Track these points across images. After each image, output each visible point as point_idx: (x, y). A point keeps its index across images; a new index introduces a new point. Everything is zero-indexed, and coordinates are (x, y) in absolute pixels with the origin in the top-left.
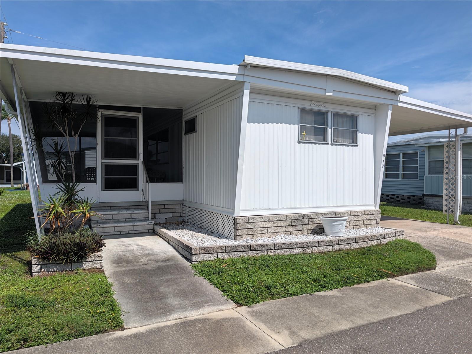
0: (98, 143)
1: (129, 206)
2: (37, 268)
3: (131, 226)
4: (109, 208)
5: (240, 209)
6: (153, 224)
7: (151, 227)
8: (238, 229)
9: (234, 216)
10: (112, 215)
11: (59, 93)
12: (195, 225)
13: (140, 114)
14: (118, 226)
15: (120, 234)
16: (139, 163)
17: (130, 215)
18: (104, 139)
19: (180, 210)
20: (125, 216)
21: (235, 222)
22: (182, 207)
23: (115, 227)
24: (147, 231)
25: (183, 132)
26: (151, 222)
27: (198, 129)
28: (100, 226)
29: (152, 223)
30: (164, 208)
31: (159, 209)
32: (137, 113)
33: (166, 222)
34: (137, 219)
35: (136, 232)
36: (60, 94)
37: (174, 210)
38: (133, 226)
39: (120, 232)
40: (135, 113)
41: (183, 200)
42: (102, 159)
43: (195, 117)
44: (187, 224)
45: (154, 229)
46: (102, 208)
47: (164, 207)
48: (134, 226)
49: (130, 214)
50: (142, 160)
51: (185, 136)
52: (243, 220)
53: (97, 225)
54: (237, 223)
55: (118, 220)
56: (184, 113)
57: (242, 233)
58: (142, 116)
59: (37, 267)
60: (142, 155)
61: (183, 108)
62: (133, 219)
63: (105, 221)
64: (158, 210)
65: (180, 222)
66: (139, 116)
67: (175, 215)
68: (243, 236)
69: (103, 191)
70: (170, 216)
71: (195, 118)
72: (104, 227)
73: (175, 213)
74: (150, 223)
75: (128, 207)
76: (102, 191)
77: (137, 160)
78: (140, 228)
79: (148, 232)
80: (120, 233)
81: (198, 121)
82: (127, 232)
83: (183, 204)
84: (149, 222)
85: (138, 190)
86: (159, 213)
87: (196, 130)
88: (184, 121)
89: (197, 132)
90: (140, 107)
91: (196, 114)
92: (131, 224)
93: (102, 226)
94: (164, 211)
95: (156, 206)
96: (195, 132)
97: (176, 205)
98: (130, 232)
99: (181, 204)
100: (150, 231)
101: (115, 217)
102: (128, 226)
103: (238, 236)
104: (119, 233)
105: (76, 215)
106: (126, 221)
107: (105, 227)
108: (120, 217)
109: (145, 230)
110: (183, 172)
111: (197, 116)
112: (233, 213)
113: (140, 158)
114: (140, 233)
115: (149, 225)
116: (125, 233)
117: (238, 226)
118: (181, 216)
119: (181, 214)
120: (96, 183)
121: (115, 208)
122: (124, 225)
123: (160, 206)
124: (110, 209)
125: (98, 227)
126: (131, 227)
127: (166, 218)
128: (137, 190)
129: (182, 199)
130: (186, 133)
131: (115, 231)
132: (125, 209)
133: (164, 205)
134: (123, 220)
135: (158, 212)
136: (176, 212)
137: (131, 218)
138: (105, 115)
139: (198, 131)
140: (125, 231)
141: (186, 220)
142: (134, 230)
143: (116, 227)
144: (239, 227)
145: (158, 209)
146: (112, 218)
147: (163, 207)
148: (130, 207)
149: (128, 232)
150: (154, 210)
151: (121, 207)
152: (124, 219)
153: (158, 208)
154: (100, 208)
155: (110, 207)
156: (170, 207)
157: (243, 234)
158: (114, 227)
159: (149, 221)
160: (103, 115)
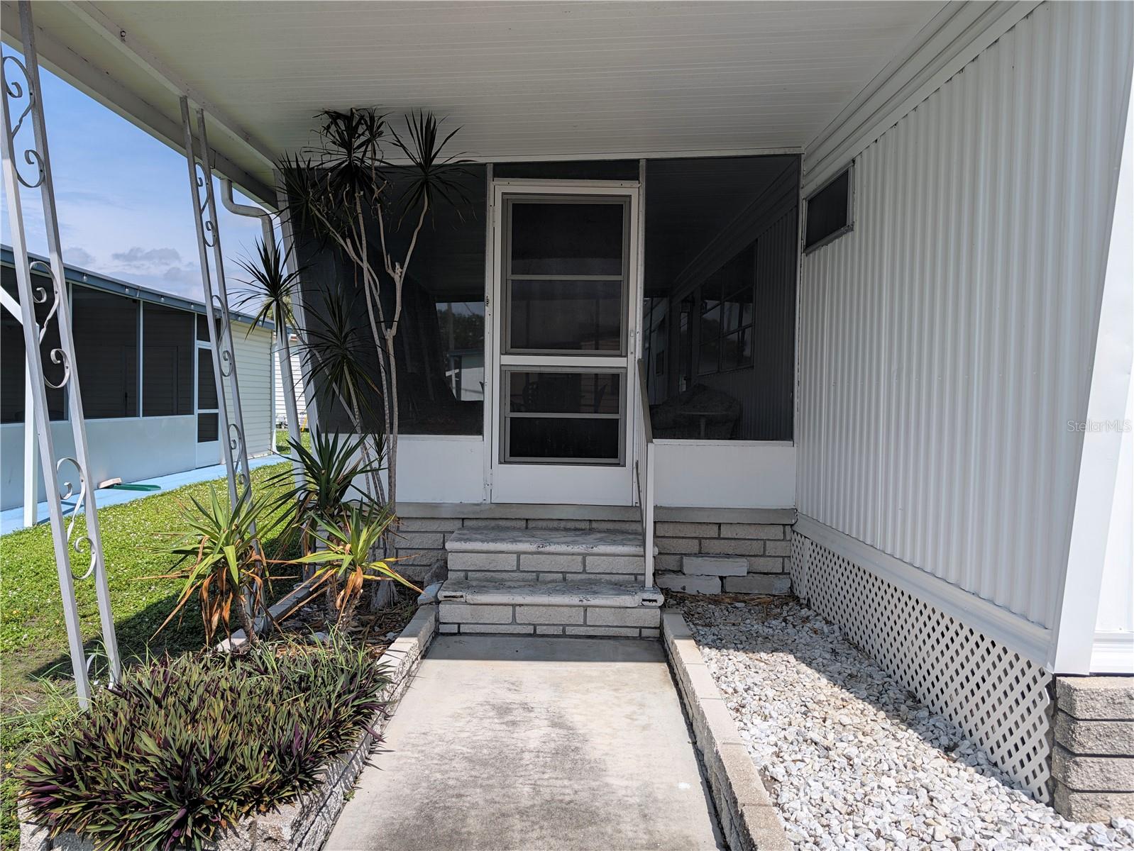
0: (490, 298)
1: (590, 521)
2: (34, 839)
3: (575, 606)
4: (523, 524)
5: (1099, 629)
6: (660, 607)
7: (650, 616)
8: (1081, 755)
9: (1050, 671)
10: (519, 554)
11: (335, 116)
12: (836, 627)
13: (635, 184)
14: (527, 605)
15: (534, 635)
16: (626, 368)
17: (580, 558)
18: (510, 284)
19: (781, 549)
20: (562, 564)
21: (1060, 704)
22: (788, 538)
23: (517, 608)
24: (635, 633)
25: (801, 243)
26: (651, 597)
27: (857, 218)
28: (462, 597)
29: (655, 601)
30: (719, 538)
31: (700, 539)
32: (626, 183)
33: (722, 591)
34: (607, 577)
35: (591, 632)
36: (339, 121)
37: (756, 548)
38: (580, 606)
39: (535, 626)
40: (617, 183)
41: (794, 511)
42: (501, 354)
43: (845, 166)
44: (805, 612)
45: (661, 628)
46: (502, 523)
47: (719, 535)
48: (586, 608)
49: (579, 554)
50: (639, 355)
51: (806, 258)
52: (1112, 702)
53: (453, 594)
54: (1075, 720)
55: (538, 577)
56: (804, 168)
57: (1109, 779)
58: (643, 192)
59: (33, 834)
60: (639, 337)
61: (803, 149)
62: (592, 576)
63: (492, 574)
64: (696, 542)
65: (779, 597)
66: (633, 192)
67: (762, 564)
68: (1110, 797)
69: (506, 462)
70: (737, 568)
71: (847, 172)
72: (476, 602)
73: (762, 559)
74: (650, 601)
75: (585, 525)
76: (500, 463)
77: (621, 356)
78: (610, 618)
79: (640, 637)
80: (535, 630)
81: (862, 178)
82: (559, 631)
83: (792, 525)
84: (646, 596)
85: (624, 466)
86: (700, 554)
87: (849, 222)
88: (805, 199)
89: (852, 230)
90: (638, 161)
91: (853, 153)
92: (575, 600)
93: (470, 597)
94: (716, 546)
95: (689, 526)
96: (847, 231)
97: (767, 529)
98: (569, 631)
99: (784, 525)
100: (646, 633)
101: (529, 563)
102: (562, 606)
103: (1077, 796)
104: (530, 630)
105: (318, 573)
106: (564, 579)
107: (479, 602)
108: (544, 563)
109: (628, 630)
110: (796, 400)
111: (858, 160)
112: (1050, 650)
113: (631, 349)
114: (609, 637)
115: (642, 610)
116: (551, 631)
117: (1079, 738)
118: (783, 573)
119: (783, 563)
120: (481, 437)
121: (544, 524)
122: (547, 603)
123: (704, 527)
124: (527, 528)
125: (458, 600)
126: (574, 609)
127: (725, 577)
128: (618, 465)
129: (788, 503)
130: (811, 243)
131: (514, 622)
132: (576, 529)
133: (720, 525)
134: (555, 575)
135: (696, 550)
136: (763, 556)
137: (584, 571)
138: (514, 197)
139: (857, 227)
140: (554, 625)
141: (802, 592)
142: (585, 624)
143: (521, 605)
144: (1086, 739)
145: (696, 538)
146: (515, 568)
147: (713, 532)
148: (594, 525)
149: (564, 630)
150: (680, 541)
151: (562, 524)
152: (560, 575)
153: (694, 535)
154: (493, 523)
155: (527, 520)
156: (741, 532)
157: (1112, 786)
158: (514, 606)
159: (646, 591)
160: (506, 197)
